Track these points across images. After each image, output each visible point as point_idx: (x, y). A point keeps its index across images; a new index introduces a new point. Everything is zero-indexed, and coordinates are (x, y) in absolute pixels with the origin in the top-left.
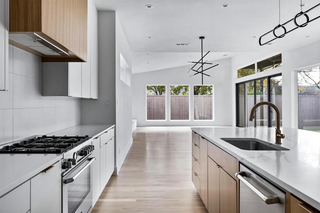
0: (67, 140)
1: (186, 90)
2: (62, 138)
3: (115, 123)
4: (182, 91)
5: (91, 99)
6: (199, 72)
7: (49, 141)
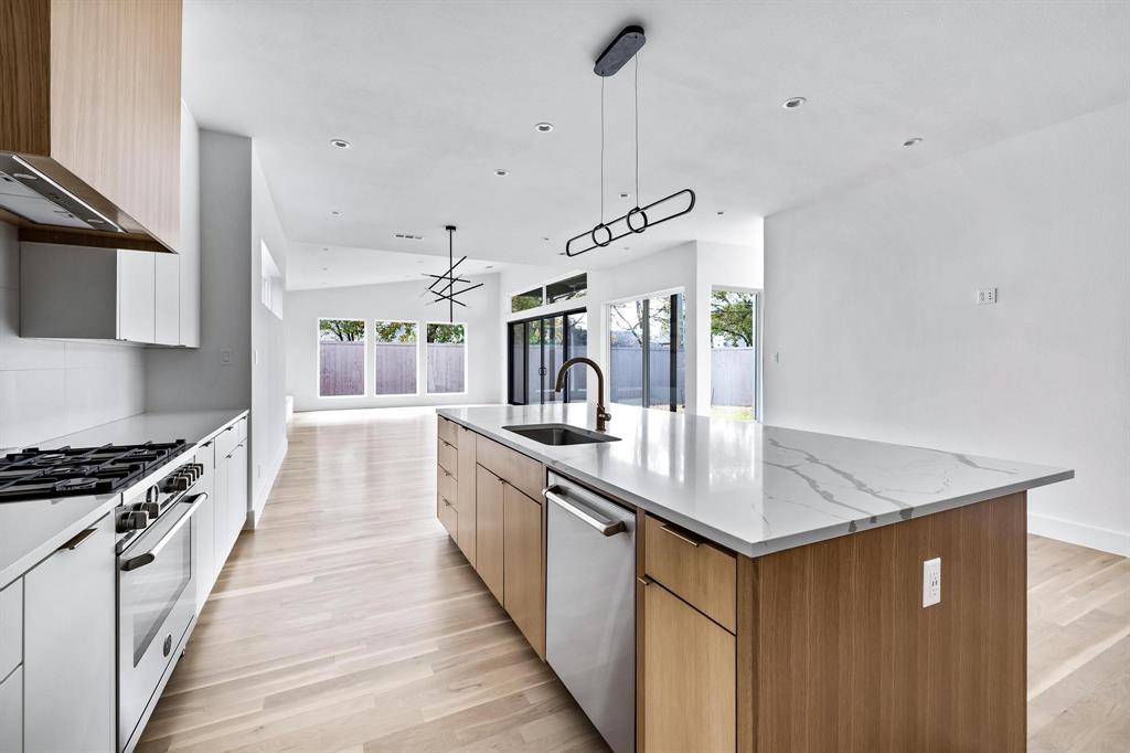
0: (122, 455)
1: (408, 331)
2: (100, 451)
3: (249, 407)
4: (400, 333)
5: (182, 348)
6: (445, 297)
7: (59, 463)
